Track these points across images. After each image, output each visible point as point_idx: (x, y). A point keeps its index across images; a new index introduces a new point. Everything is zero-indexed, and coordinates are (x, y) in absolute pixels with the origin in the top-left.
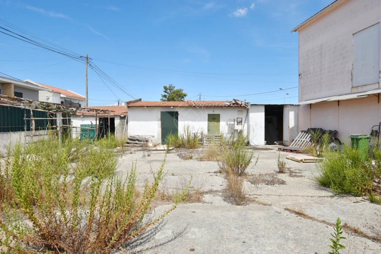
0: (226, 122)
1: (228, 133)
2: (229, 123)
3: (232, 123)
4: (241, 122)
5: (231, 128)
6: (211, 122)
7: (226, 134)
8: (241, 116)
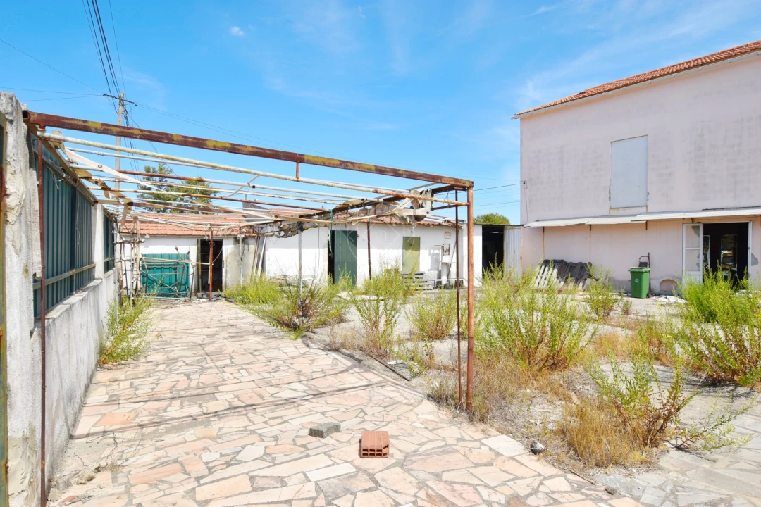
0: (428, 251)
1: (431, 269)
2: (432, 251)
3: (437, 252)
4: (449, 250)
5: (435, 260)
6: (406, 250)
7: (429, 270)
8: (448, 241)
